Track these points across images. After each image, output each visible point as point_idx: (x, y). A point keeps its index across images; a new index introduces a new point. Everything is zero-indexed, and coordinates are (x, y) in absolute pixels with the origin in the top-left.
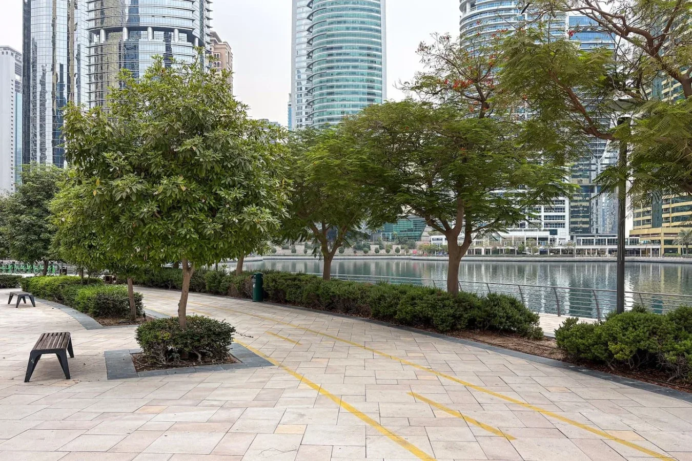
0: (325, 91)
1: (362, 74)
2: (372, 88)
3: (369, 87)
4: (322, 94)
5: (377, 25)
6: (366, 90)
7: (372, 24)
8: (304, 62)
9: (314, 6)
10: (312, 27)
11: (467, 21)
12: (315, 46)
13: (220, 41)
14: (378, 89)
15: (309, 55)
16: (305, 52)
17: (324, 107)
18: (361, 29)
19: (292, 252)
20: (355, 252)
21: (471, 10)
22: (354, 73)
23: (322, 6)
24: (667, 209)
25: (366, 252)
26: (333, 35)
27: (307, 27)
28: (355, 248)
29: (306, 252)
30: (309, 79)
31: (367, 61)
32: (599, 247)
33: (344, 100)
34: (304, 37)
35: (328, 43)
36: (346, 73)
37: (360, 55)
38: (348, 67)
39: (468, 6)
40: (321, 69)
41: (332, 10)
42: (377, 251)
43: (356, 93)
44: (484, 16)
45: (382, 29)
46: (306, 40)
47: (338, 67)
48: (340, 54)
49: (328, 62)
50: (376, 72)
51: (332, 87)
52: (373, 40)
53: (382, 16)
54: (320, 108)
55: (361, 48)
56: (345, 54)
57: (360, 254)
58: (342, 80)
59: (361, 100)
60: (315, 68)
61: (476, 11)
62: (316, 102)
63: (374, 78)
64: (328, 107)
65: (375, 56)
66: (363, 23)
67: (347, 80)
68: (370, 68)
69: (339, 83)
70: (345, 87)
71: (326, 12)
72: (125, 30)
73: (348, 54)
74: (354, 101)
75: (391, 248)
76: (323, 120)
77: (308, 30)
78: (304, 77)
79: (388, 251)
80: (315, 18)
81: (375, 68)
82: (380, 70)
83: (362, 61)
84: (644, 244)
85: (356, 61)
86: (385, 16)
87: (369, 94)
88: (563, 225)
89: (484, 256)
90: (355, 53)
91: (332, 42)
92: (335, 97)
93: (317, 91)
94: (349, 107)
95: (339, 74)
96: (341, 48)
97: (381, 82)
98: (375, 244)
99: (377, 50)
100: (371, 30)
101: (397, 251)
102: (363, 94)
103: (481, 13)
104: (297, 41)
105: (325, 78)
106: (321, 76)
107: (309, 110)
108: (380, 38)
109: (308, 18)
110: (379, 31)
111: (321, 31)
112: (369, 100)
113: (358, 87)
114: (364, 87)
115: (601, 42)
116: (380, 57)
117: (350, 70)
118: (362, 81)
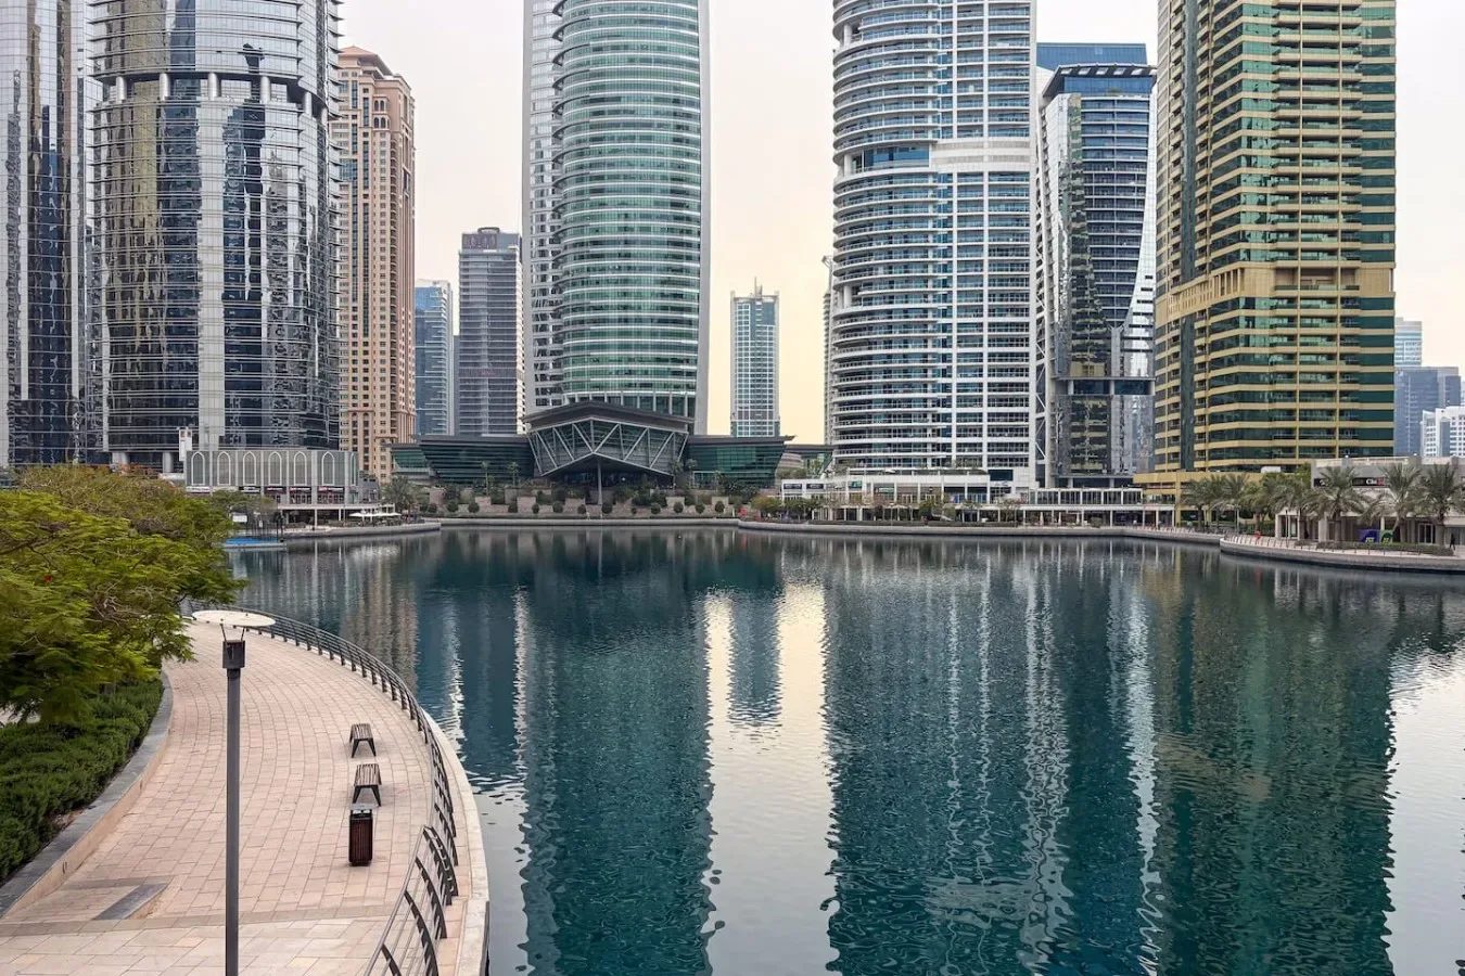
0: (587, 185)
1: (661, 153)
2: (682, 180)
3: (674, 179)
4: (580, 193)
5: (691, 53)
6: (669, 185)
7: (680, 51)
8: (547, 123)
9: (566, 12)
10: (561, 55)
11: (848, 60)
12: (568, 94)
13: (387, 72)
14: (694, 183)
15: (557, 110)
16: (549, 106)
17: (583, 218)
18: (658, 61)
19: (510, 510)
20: (634, 512)
21: (854, 39)
22: (644, 151)
23: (580, 14)
24: (1201, 435)
25: (655, 511)
26: (601, 74)
27: (552, 56)
28: (635, 502)
29: (536, 510)
30: (557, 161)
31: (671, 126)
32: (1067, 508)
33: (623, 204)
34: (548, 74)
35: (594, 88)
36: (629, 151)
37: (657, 113)
38: (632, 138)
39: (847, 31)
40: (579, 141)
41: (601, 23)
42: (678, 509)
43: (649, 190)
44: (875, 53)
45: (701, 60)
46: (552, 81)
47: (612, 139)
48: (616, 112)
49: (593, 127)
50: (691, 148)
51: (600, 178)
52: (684, 83)
53: (700, 35)
54: (575, 219)
55: (658, 100)
56: (626, 112)
57: (644, 515)
58: (621, 164)
59: (657, 204)
60: (568, 138)
61: (861, 43)
62: (569, 206)
63: (684, 160)
64: (593, 217)
65: (688, 116)
66: (661, 49)
67: (630, 164)
68: (677, 140)
69: (614, 171)
70: (626, 177)
71: (589, 26)
72: (164, 78)
73: (632, 112)
74: (645, 207)
75: (709, 503)
76: (582, 244)
77: (555, 61)
78: (548, 155)
79: (700, 509)
80: (568, 36)
81: (688, 141)
82: (697, 143)
83: (660, 125)
84: (1153, 501)
85: (649, 125)
86: (708, 34)
87: (674, 192)
88: (1024, 461)
89: (860, 524)
90: (646, 110)
91: (602, 87)
92: (606, 197)
93: (571, 184)
94: (635, 219)
95: (615, 151)
96: (618, 99)
97: (699, 169)
98: (678, 495)
99: (691, 103)
100: (679, 63)
101: (719, 508)
102: (663, 192)
103: (870, 47)
104: (534, 83)
105: (586, 160)
106: (581, 154)
107: (556, 222)
108: (697, 79)
109: (555, 36)
110: (696, 66)
111: (580, 65)
112: (674, 205)
113: (652, 178)
114: (664, 178)
115: (1121, 97)
116: (697, 117)
117: (637, 144)
118: (661, 165)
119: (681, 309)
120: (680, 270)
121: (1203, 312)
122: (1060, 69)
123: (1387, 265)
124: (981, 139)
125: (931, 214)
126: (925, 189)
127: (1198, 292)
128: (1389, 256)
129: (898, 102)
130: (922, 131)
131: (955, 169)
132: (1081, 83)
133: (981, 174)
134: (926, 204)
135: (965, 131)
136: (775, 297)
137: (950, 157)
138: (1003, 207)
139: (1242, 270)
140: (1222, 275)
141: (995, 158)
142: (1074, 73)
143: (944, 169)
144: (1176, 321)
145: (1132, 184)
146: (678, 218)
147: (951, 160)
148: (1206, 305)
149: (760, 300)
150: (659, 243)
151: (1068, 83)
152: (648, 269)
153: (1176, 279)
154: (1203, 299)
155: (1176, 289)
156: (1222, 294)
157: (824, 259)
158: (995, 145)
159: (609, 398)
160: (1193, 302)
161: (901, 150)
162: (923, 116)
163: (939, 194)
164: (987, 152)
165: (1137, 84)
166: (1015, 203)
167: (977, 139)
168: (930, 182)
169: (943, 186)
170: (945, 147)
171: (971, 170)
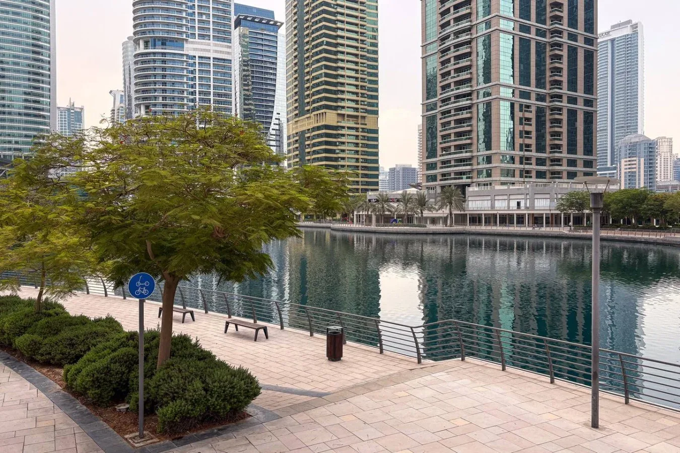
1: (25, 23)
2: (38, 39)
3: (34, 39)
6: (31, 41)
14: (46, 42)
22: (15, 21)
31: (33, 10)
36: (5, 19)
38: (7, 12)
43: (18, 43)
50: (44, 23)
59: (24, 50)
63: (40, 29)
65: (41, 5)
67: (6, 27)
68: (36, 18)
74: (15, 51)
81: (42, 19)
82: (48, 21)
83: (25, 8)
87: (34, 45)
97: (49, 35)
102: (27, 44)
112: (34, 52)
113: (20, 36)
114: (28, 37)
115: (265, 33)
116: (48, 7)
117: (10, 16)
118: (26, 30)
119: (39, 109)
120: (38, 88)
121: (308, 130)
122: (239, 16)
123: (376, 116)
124: (209, 41)
125: (185, 74)
126: (183, 62)
127: (307, 122)
128: (376, 113)
129: (168, 17)
130: (181, 33)
131: (197, 54)
132: (248, 23)
133: (209, 58)
134: (183, 69)
135: (202, 36)
136: (82, 109)
137: (193, 48)
138: (219, 74)
139: (325, 113)
140: (317, 115)
141: (216, 51)
142: (245, 19)
143: (191, 53)
144: (297, 133)
145: (271, 71)
146: (35, 60)
147: (195, 49)
148: (310, 127)
149: (73, 110)
150: (24, 72)
151: (243, 22)
152: (19, 86)
153: (296, 115)
154: (309, 124)
155: (297, 119)
156: (317, 122)
157: (111, 92)
158: (216, 45)
159: (4, 156)
160: (304, 125)
161: (170, 41)
162: (181, 26)
163: (189, 65)
164: (212, 48)
165: (272, 28)
166: (225, 73)
167: (207, 41)
168: (185, 59)
169: (191, 61)
170: (192, 43)
171: (204, 55)
